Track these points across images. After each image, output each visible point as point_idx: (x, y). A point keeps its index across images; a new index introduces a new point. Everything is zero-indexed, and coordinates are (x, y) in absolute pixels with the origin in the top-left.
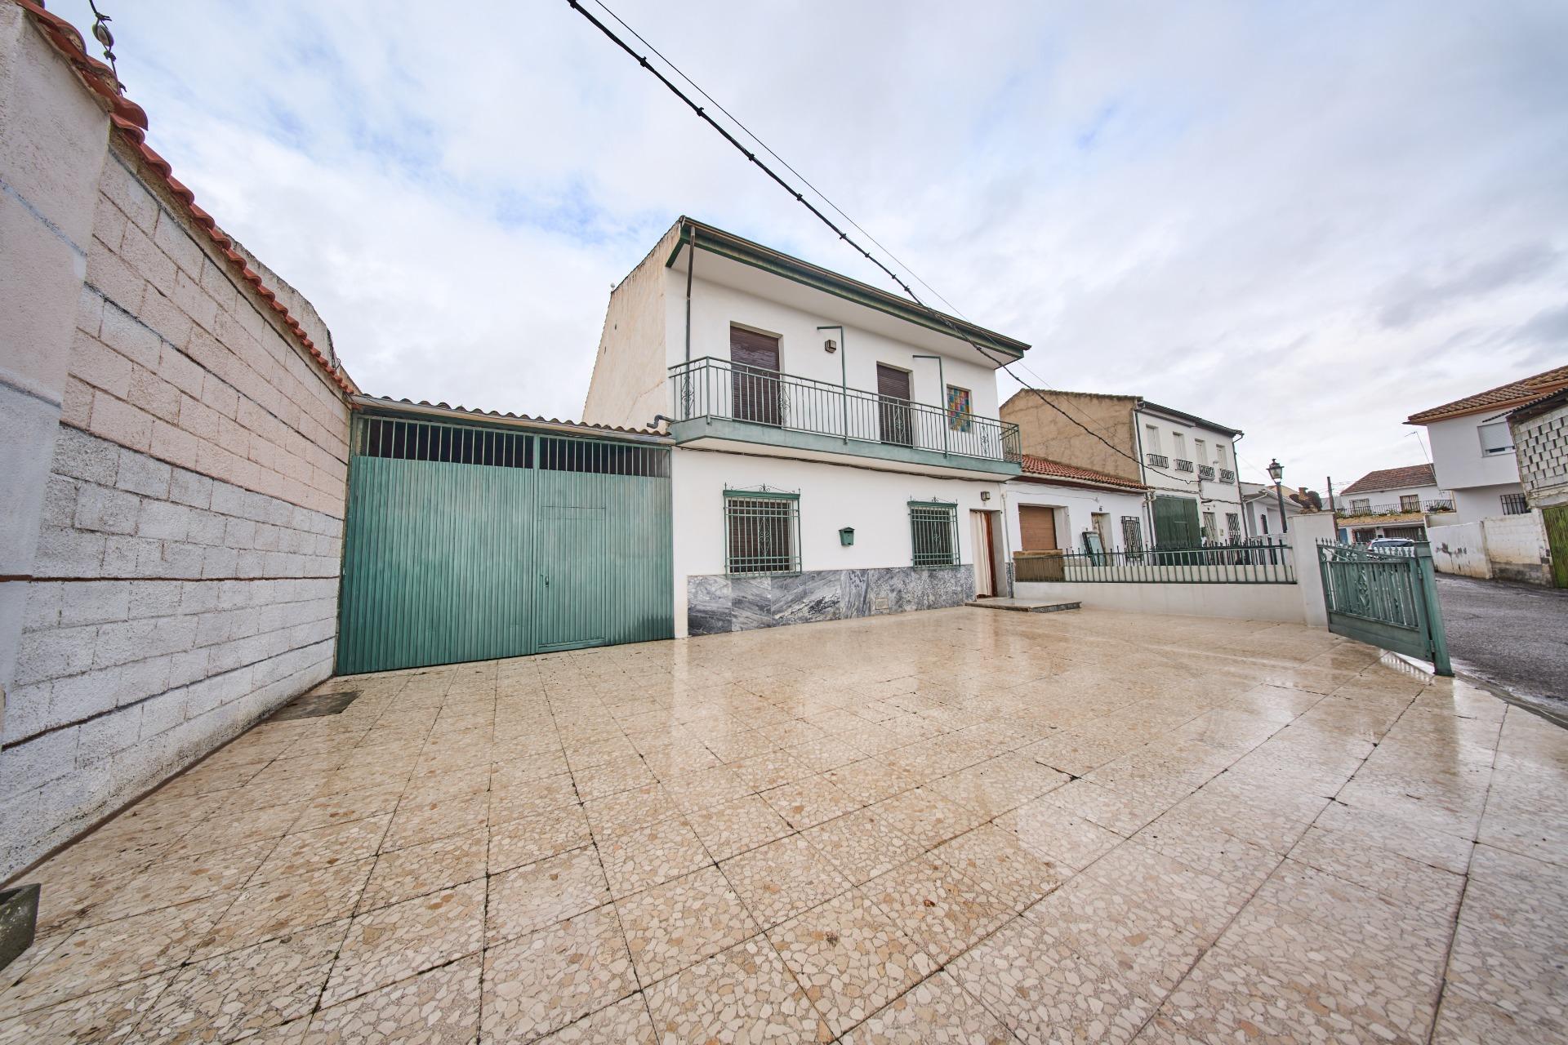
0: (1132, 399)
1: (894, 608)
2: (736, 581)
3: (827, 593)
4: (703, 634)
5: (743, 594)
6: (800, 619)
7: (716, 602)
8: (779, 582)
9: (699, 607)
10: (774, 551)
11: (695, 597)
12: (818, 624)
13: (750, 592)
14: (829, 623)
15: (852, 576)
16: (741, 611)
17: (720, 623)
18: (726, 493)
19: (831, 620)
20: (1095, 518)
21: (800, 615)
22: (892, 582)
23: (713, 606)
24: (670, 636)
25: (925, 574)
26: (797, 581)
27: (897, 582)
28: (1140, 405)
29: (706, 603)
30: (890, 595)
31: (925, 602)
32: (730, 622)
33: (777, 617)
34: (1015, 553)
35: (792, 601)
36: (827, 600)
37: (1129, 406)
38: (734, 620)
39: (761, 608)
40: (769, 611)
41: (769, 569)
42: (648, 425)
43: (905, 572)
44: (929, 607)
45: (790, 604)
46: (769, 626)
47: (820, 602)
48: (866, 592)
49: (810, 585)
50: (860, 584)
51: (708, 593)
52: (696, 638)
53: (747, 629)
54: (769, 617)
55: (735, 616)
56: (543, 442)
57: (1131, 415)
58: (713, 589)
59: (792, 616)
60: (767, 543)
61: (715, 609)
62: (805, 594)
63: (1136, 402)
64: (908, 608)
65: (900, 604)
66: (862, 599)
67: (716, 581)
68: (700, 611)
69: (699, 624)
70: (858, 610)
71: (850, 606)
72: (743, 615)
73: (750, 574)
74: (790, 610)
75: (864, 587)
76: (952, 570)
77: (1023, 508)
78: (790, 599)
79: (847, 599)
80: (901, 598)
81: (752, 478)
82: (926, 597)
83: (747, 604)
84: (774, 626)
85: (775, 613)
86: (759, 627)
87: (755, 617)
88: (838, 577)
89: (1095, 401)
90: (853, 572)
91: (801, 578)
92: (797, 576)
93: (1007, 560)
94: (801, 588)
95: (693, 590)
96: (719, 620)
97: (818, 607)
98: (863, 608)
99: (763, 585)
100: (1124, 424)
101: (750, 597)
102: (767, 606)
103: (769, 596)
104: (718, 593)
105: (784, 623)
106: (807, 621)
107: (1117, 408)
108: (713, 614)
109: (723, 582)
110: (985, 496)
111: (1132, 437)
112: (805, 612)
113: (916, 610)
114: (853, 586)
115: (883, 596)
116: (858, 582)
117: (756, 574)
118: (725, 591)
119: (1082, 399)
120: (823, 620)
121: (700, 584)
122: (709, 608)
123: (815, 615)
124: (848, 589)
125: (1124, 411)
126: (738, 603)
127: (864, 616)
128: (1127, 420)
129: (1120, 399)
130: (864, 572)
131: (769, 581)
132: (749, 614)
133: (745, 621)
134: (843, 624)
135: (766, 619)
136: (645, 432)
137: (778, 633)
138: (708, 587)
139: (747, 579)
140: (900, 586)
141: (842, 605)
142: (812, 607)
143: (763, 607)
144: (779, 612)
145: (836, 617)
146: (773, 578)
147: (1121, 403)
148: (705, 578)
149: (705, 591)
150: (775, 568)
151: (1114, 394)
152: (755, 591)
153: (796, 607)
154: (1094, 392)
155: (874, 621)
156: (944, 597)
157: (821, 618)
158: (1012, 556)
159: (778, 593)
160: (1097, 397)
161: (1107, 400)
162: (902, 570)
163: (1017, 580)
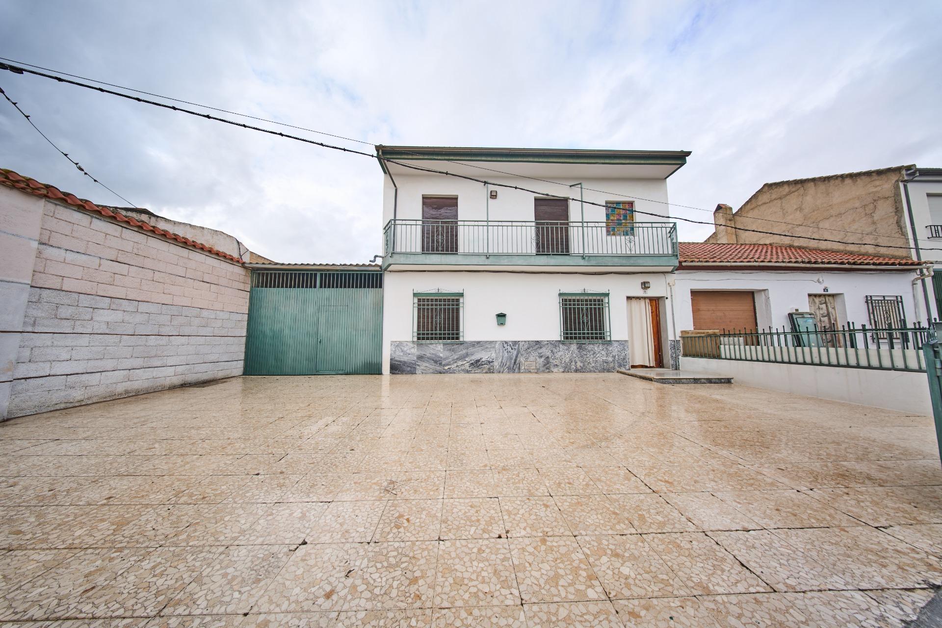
0: (899, 169)
1: (542, 369)
2: (419, 345)
3: (484, 356)
4: (398, 374)
5: (424, 353)
6: (463, 370)
7: (407, 356)
8: (449, 347)
9: (397, 359)
10: (445, 328)
11: (395, 353)
12: (476, 375)
13: (428, 352)
14: (485, 374)
15: (505, 345)
16: (422, 363)
17: (409, 369)
18: (415, 295)
19: (486, 373)
20: (811, 298)
21: (463, 368)
22: (540, 351)
23: (405, 359)
24: (380, 373)
25: (574, 347)
26: (462, 347)
27: (546, 352)
28: (913, 174)
29: (401, 357)
30: (538, 359)
31: (573, 366)
32: (415, 368)
33: (446, 368)
34: (682, 332)
35: (457, 359)
36: (483, 360)
37: (894, 178)
38: (418, 367)
39: (436, 362)
40: (440, 364)
41: (440, 339)
42: (370, 261)
43: (554, 344)
44: (576, 371)
45: (455, 361)
46: (441, 373)
47: (478, 361)
48: (517, 357)
49: (471, 350)
50: (511, 351)
51: (402, 351)
52: (394, 375)
53: (425, 373)
54: (440, 367)
55: (419, 365)
56: (321, 275)
57: (897, 188)
58: (405, 349)
59: (457, 368)
60: (440, 324)
61: (406, 360)
62: (467, 355)
63: (904, 172)
64: (555, 370)
65: (547, 366)
66: (513, 361)
67: (407, 345)
68: (397, 361)
69: (395, 368)
70: (509, 368)
71: (502, 365)
72: (423, 365)
73: (428, 341)
74: (455, 365)
75: (515, 353)
76: (603, 344)
77: (695, 293)
78: (455, 358)
79: (500, 360)
80: (548, 363)
81: (431, 285)
82: (573, 363)
83: (426, 359)
84: (444, 373)
85: (444, 365)
86: (433, 373)
87: (431, 366)
88: (493, 345)
89: (848, 181)
90: (506, 342)
91: (465, 345)
92: (461, 344)
93: (671, 337)
94: (464, 351)
95: (394, 349)
96: (408, 366)
97: (477, 364)
98: (514, 367)
99: (438, 348)
100: (886, 198)
101: (428, 355)
102: (440, 361)
103: (441, 355)
104: (408, 351)
105: (450, 372)
106: (468, 372)
107: (877, 183)
108: (405, 363)
109: (412, 345)
110: (645, 286)
111: (898, 210)
112: (467, 366)
113: (563, 372)
114: (505, 352)
115: (533, 360)
116: (510, 349)
117: (433, 341)
118: (413, 350)
119: (832, 182)
120: (480, 373)
121: (397, 346)
122: (402, 360)
123: (474, 369)
124: (501, 354)
125: (885, 186)
126: (420, 358)
127: (514, 372)
128: (890, 193)
129: (880, 173)
130: (515, 343)
131: (442, 346)
132: (427, 365)
133: (425, 368)
134: (495, 376)
135: (439, 368)
136: (370, 265)
137: (447, 377)
138: (402, 348)
139: (426, 345)
140: (549, 354)
141: (496, 364)
142: (472, 363)
143: (437, 361)
144: (448, 365)
145: (490, 371)
146: (444, 344)
147: (884, 177)
148: (401, 342)
149: (400, 350)
150: (444, 338)
151: (873, 169)
152: (432, 351)
153: (460, 363)
154: (847, 172)
155: (522, 376)
156: (593, 365)
157: (479, 371)
158: (678, 334)
159: (447, 354)
160: (851, 176)
161: (863, 177)
162: (550, 343)
163: (685, 355)
